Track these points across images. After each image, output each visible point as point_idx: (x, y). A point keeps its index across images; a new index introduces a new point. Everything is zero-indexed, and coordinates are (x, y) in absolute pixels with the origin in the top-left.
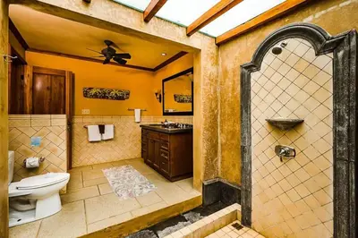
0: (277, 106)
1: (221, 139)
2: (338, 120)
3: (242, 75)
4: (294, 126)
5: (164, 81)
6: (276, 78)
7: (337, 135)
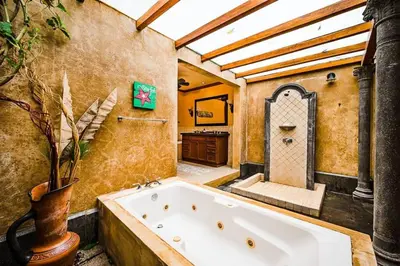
0: (284, 120)
1: (248, 139)
2: (309, 125)
3: (266, 104)
4: (292, 128)
5: (196, 101)
6: (284, 107)
7: (309, 131)
